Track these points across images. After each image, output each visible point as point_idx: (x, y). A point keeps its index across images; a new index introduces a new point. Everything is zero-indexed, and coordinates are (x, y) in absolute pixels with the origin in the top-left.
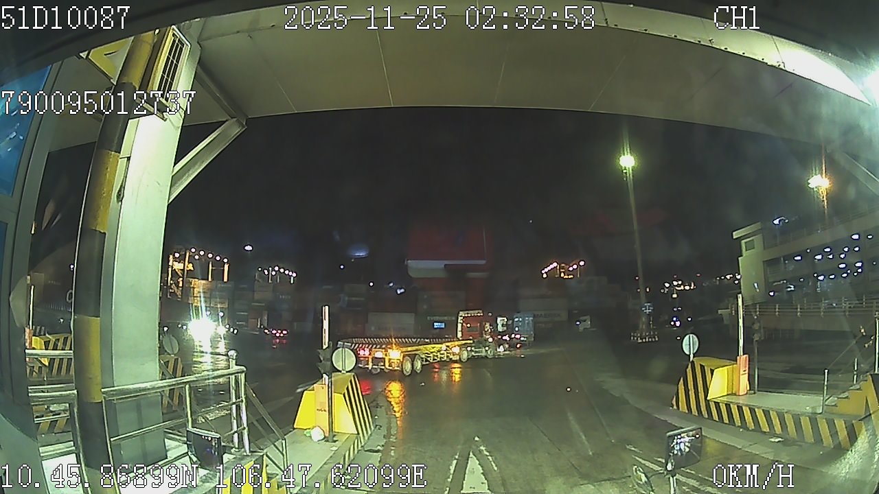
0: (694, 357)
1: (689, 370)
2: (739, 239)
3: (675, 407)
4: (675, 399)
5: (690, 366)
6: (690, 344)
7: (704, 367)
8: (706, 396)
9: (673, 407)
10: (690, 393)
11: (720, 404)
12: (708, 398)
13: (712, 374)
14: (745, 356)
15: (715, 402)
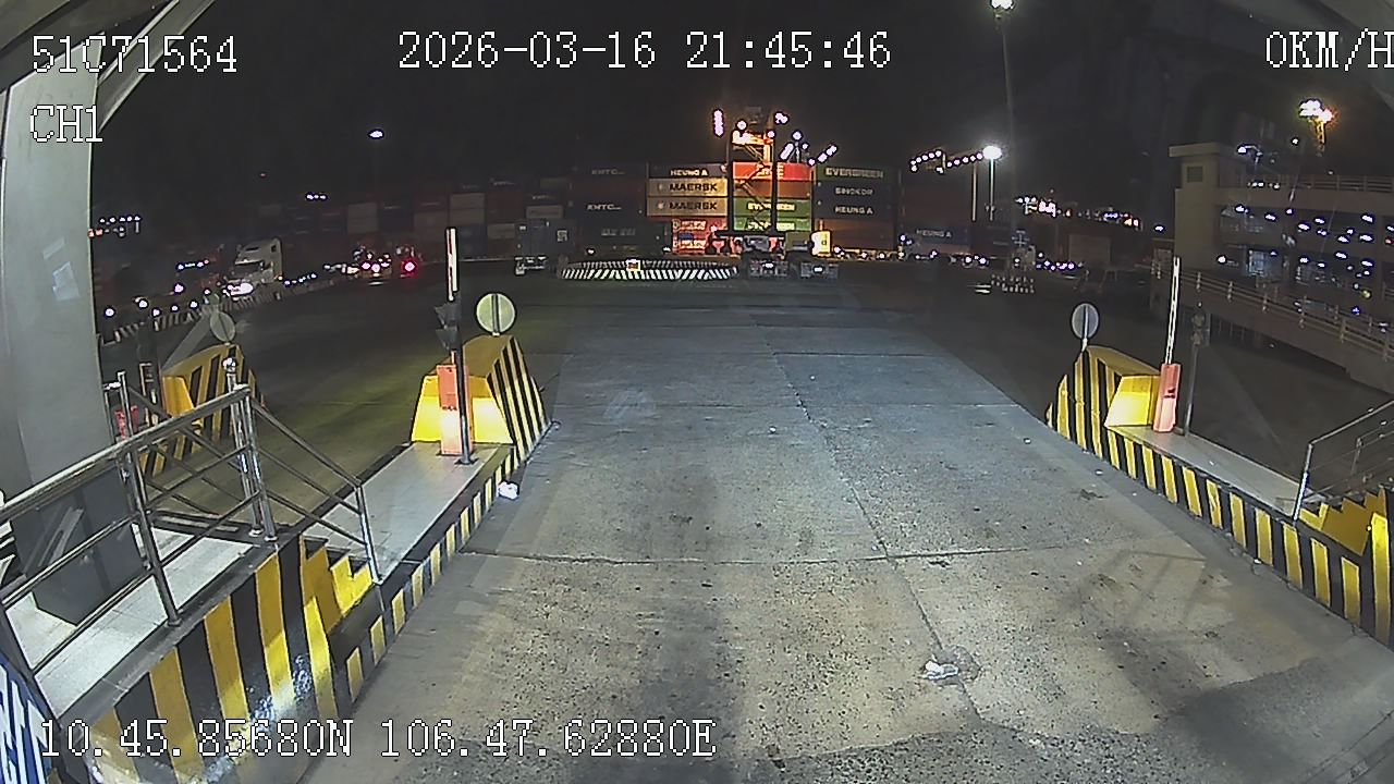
0: (1088, 344)
1: (1079, 365)
2: (1179, 160)
3: (1050, 423)
4: (1050, 410)
5: (1081, 358)
6: (1085, 320)
7: (1104, 366)
8: (1103, 417)
9: (1046, 423)
10: (1077, 405)
11: (1126, 440)
12: (1106, 425)
13: (1117, 386)
14: (1174, 365)
15: (1117, 434)
